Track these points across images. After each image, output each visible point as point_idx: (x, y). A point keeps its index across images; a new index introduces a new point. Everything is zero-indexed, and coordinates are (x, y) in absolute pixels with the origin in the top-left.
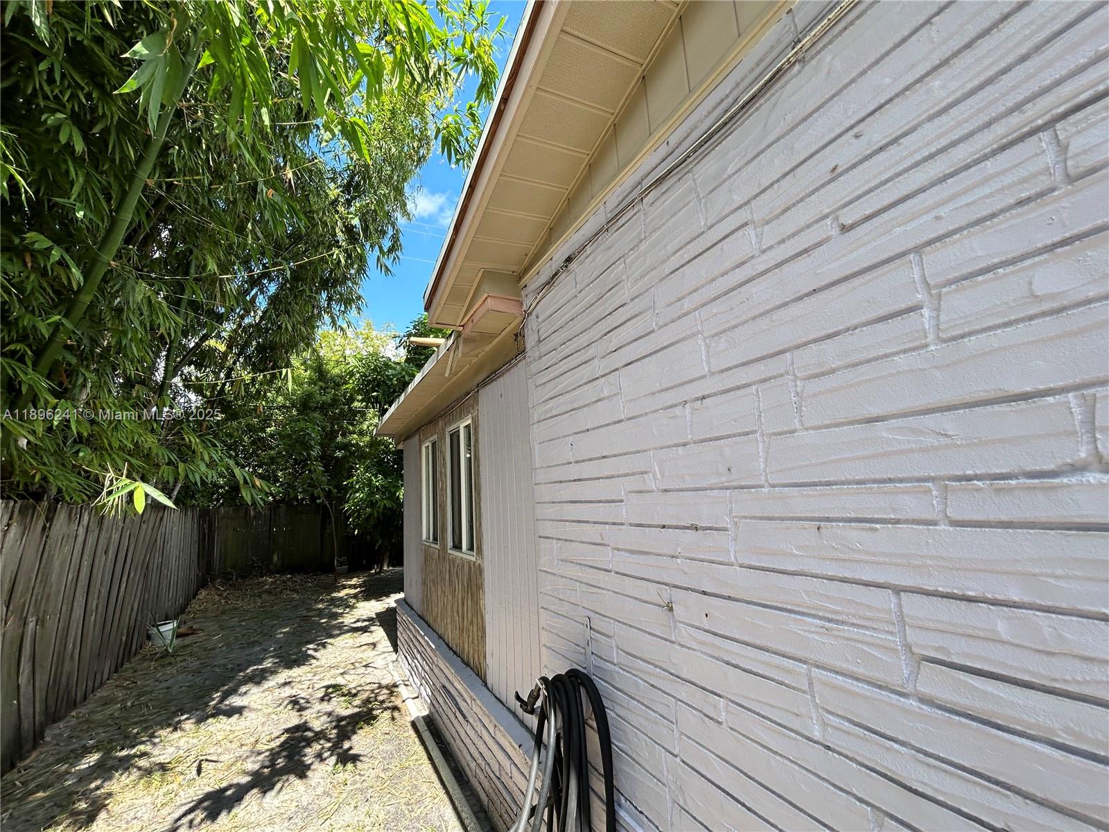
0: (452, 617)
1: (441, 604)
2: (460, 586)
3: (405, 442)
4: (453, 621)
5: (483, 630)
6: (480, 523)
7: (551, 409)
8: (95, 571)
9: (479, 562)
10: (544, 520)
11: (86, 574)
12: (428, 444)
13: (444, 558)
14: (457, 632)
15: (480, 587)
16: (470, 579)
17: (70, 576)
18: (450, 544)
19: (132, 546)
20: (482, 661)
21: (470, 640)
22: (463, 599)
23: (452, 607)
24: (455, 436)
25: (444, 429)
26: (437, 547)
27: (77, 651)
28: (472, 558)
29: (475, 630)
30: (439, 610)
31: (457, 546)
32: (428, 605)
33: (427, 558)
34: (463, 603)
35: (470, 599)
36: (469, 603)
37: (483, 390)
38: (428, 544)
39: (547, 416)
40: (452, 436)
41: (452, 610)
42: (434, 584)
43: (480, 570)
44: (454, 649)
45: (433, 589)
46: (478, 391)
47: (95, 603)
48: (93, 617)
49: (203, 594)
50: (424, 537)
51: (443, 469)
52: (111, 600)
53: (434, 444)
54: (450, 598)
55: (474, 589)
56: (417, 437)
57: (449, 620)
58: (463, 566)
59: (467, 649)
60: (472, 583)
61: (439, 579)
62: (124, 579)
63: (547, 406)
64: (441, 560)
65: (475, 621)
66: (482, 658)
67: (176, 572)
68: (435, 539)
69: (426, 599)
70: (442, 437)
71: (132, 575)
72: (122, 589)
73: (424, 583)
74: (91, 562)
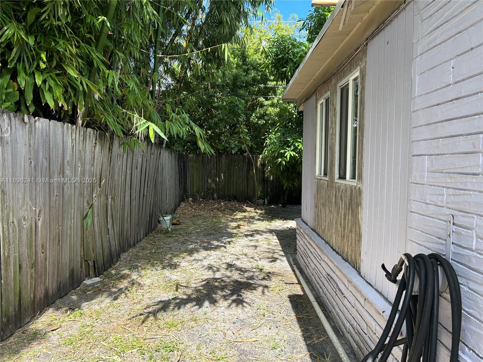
0: (336, 228)
1: (328, 220)
2: (343, 205)
3: (305, 103)
4: (337, 231)
5: (360, 236)
6: (362, 156)
7: (436, 38)
8: (133, 178)
9: (359, 186)
10: (419, 141)
11: (129, 178)
12: (322, 101)
13: (332, 186)
14: (340, 239)
15: (359, 204)
16: (351, 199)
17: (123, 178)
18: (337, 176)
19: (148, 167)
20: (357, 257)
21: (349, 244)
22: (345, 215)
23: (336, 221)
24: (344, 91)
25: (336, 85)
26: (327, 179)
27: (129, 219)
28: (354, 183)
29: (353, 236)
30: (327, 225)
31: (342, 177)
32: (318, 221)
33: (319, 188)
34: (345, 218)
35: (350, 214)
36: (350, 217)
37: (372, 41)
38: (320, 178)
39: (431, 46)
40: (342, 90)
41: (336, 223)
42: (324, 206)
43: (360, 192)
44: (337, 250)
45: (323, 210)
46: (367, 44)
47: (134, 195)
48: (134, 203)
49: (183, 205)
50: (317, 173)
51: (334, 119)
52: (141, 196)
53: (327, 101)
54: (335, 215)
55: (354, 206)
56: (314, 97)
57: (334, 231)
58: (346, 191)
59: (347, 250)
60: (353, 203)
61: (327, 203)
62: (146, 185)
63: (432, 37)
64: (329, 188)
65: (353, 230)
66: (358, 255)
67: (169, 188)
68: (325, 174)
69: (317, 217)
70: (334, 92)
71: (149, 184)
72: (145, 191)
73: (316, 206)
74: (130, 172)
